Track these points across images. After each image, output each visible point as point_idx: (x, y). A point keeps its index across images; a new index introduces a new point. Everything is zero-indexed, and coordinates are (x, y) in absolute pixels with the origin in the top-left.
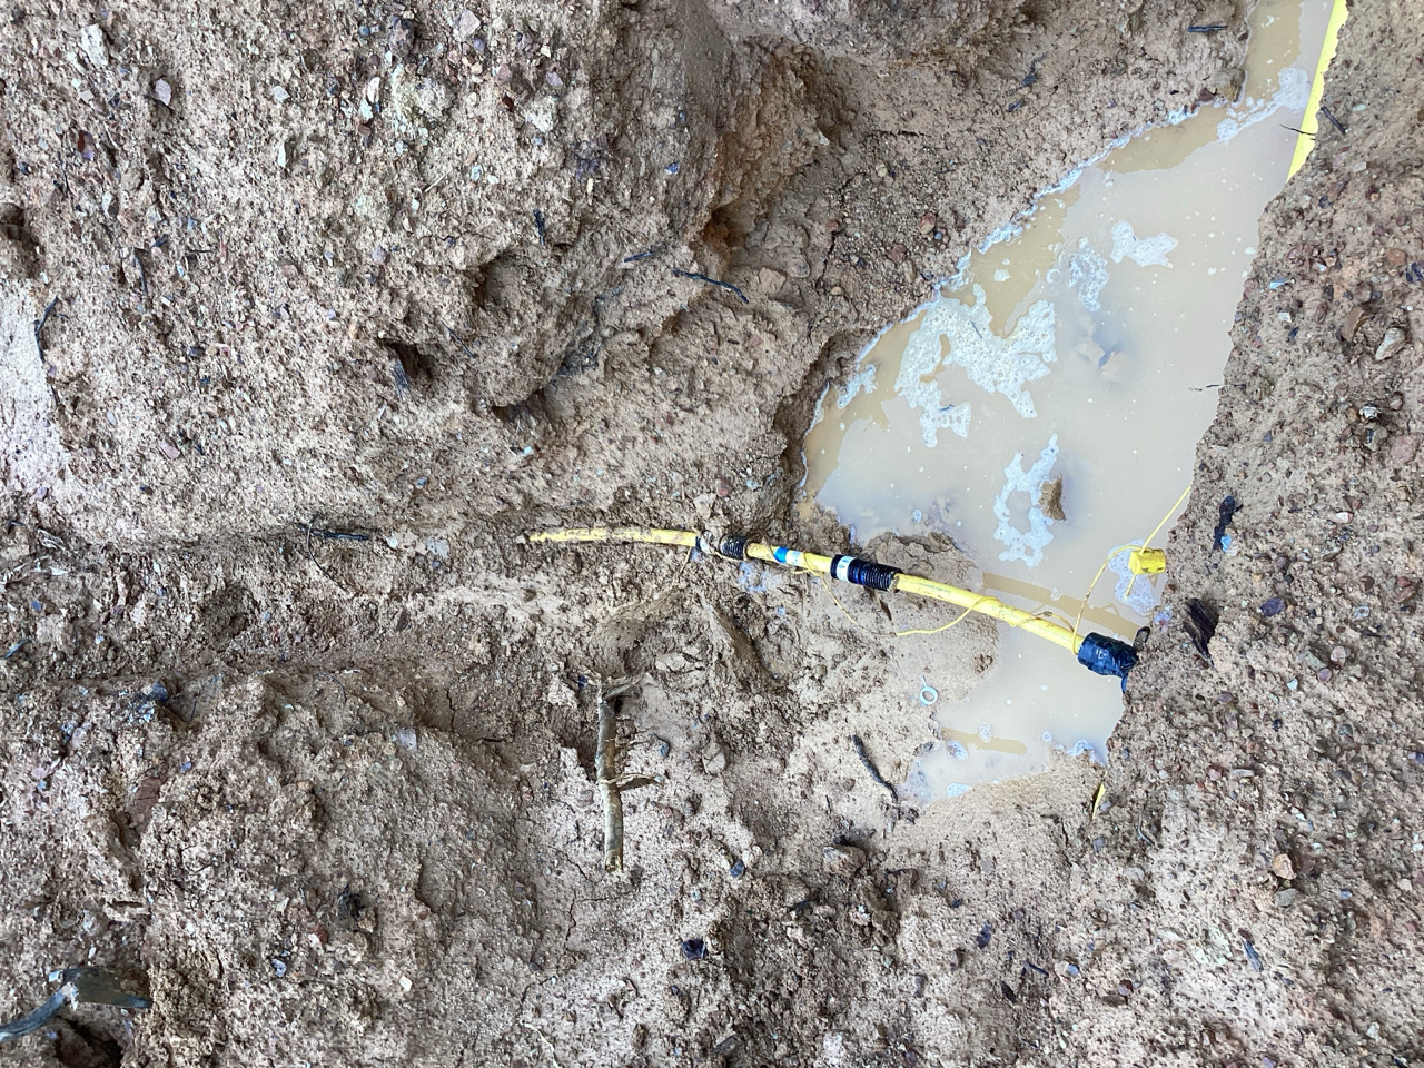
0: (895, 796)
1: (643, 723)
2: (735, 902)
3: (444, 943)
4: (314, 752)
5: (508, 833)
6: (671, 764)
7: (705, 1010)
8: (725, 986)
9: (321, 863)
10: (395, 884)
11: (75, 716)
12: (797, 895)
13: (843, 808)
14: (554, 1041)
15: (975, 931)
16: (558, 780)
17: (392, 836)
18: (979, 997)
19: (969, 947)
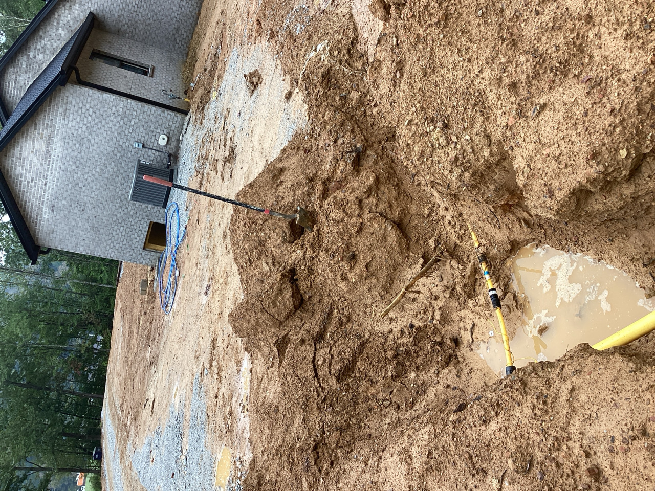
0: (472, 342)
1: (442, 269)
2: (426, 326)
3: (366, 279)
4: (370, 212)
5: (396, 266)
6: (440, 284)
7: (404, 340)
8: (411, 339)
9: (353, 241)
10: (364, 259)
11: (343, 134)
12: (438, 339)
13: (462, 332)
14: (375, 315)
15: (455, 385)
16: (415, 264)
17: (370, 248)
18: (442, 397)
19: (452, 387)
